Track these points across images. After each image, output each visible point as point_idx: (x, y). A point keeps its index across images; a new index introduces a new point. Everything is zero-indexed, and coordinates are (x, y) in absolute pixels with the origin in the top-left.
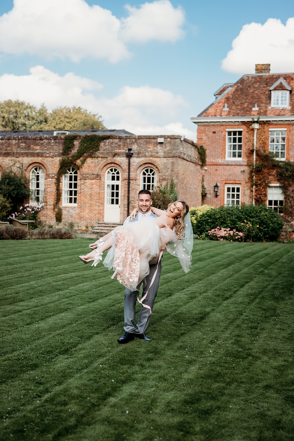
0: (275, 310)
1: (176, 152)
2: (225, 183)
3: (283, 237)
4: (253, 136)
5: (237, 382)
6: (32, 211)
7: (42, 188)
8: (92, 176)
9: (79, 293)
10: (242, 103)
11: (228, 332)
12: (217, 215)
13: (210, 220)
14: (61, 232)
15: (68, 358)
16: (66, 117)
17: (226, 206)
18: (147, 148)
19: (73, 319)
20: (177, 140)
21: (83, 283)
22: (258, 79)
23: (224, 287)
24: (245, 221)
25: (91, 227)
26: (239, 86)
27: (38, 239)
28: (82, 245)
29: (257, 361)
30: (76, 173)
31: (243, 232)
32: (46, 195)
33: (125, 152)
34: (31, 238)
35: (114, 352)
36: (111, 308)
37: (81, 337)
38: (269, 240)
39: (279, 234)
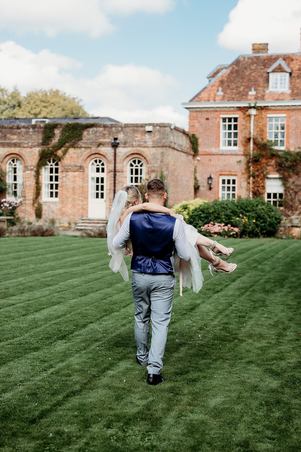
0: (264, 301)
1: (166, 141)
2: (220, 175)
3: (281, 233)
4: (250, 123)
5: (222, 359)
6: (10, 206)
7: (19, 181)
8: (75, 168)
9: (70, 289)
10: (237, 87)
11: (217, 320)
12: (211, 210)
13: (202, 215)
14: (42, 229)
15: (67, 342)
16: (42, 101)
17: (220, 200)
18: (134, 137)
19: (66, 311)
20: (167, 128)
21: (72, 279)
22: (255, 60)
23: (215, 282)
24: (241, 215)
25: (73, 224)
26: (234, 67)
27: (18, 236)
28: (66, 242)
29: (243, 343)
30: (57, 164)
31: (239, 227)
32: (24, 189)
33: (111, 142)
34: (11, 236)
35: (109, 338)
36: (102, 301)
37: (77, 326)
38: (266, 236)
39: (278, 230)
